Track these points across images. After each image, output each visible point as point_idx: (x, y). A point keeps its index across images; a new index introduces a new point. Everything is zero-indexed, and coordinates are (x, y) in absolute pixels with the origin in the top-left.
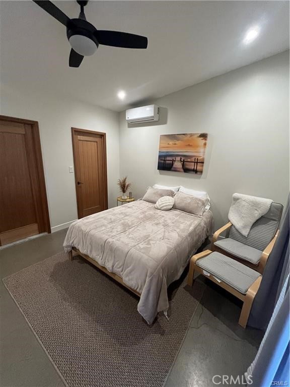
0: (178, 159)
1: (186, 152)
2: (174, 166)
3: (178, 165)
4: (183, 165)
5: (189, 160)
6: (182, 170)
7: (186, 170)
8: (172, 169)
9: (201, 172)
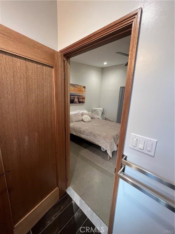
0: (76, 97)
1: (79, 94)
2: (75, 101)
3: (76, 100)
4: (78, 100)
5: (80, 97)
6: (78, 102)
7: (80, 102)
8: (74, 102)
9: (84, 102)
